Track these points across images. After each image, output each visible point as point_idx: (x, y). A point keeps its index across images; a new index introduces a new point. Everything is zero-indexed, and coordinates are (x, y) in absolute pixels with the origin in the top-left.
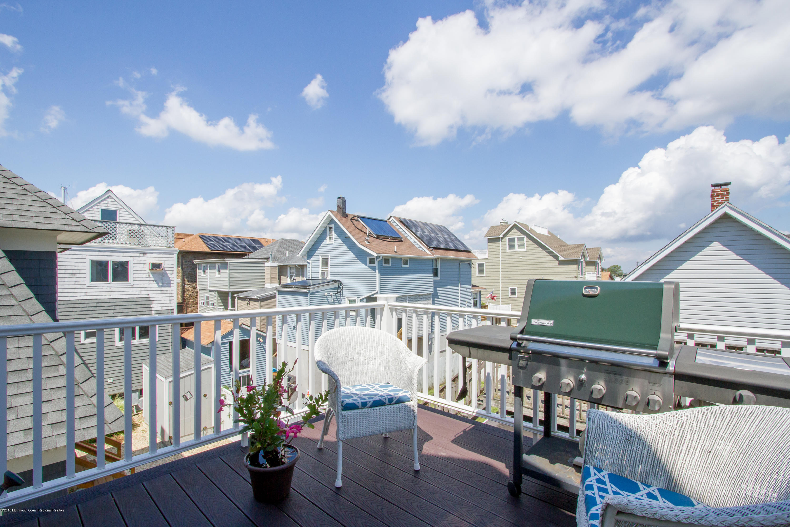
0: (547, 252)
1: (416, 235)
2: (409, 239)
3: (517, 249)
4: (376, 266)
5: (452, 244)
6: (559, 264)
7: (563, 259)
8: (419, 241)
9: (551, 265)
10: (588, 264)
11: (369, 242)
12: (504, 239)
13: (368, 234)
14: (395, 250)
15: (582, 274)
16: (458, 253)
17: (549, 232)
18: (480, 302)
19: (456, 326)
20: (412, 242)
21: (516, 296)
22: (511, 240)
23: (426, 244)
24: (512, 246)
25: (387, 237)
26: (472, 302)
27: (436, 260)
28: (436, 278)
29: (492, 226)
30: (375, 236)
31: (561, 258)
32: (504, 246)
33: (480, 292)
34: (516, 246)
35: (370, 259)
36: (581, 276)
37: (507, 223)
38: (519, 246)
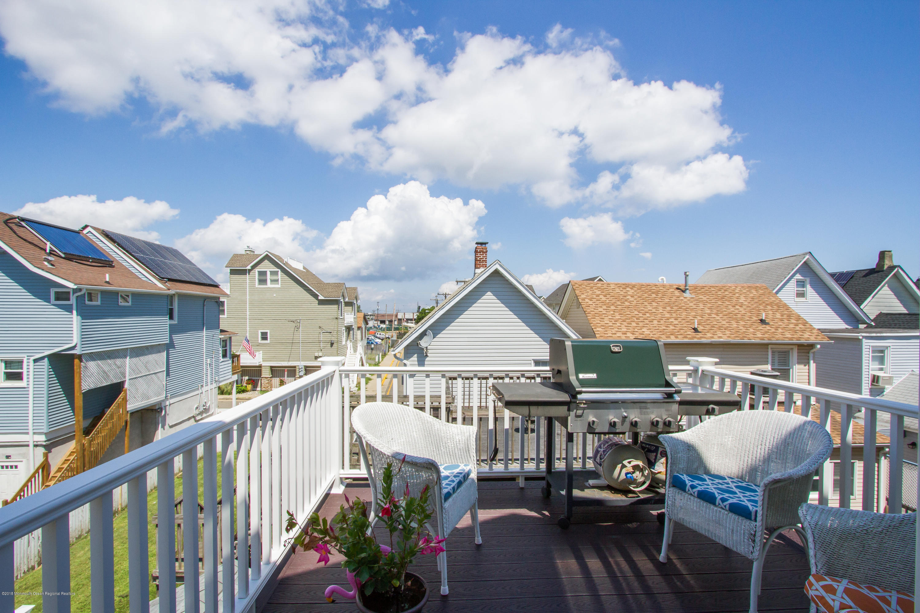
0: (305, 290)
1: (136, 259)
2: (124, 264)
3: (269, 285)
4: (72, 305)
5: (193, 275)
6: (319, 304)
7: (323, 298)
8: (143, 268)
9: (310, 305)
10: (348, 304)
11: (53, 265)
12: (252, 272)
13: (48, 251)
14: (108, 280)
15: (341, 316)
16: (202, 287)
17: (304, 268)
18: (230, 351)
19: (200, 385)
20: (130, 269)
21: (268, 341)
22: (262, 274)
23: (155, 273)
24: (263, 281)
25: (87, 259)
26: (221, 352)
27: (171, 297)
28: (173, 322)
29: (236, 254)
30: (63, 256)
31: (321, 297)
32: (253, 279)
33: (230, 338)
34: (269, 281)
35: (57, 293)
36: (341, 318)
37: (254, 252)
38: (272, 281)
